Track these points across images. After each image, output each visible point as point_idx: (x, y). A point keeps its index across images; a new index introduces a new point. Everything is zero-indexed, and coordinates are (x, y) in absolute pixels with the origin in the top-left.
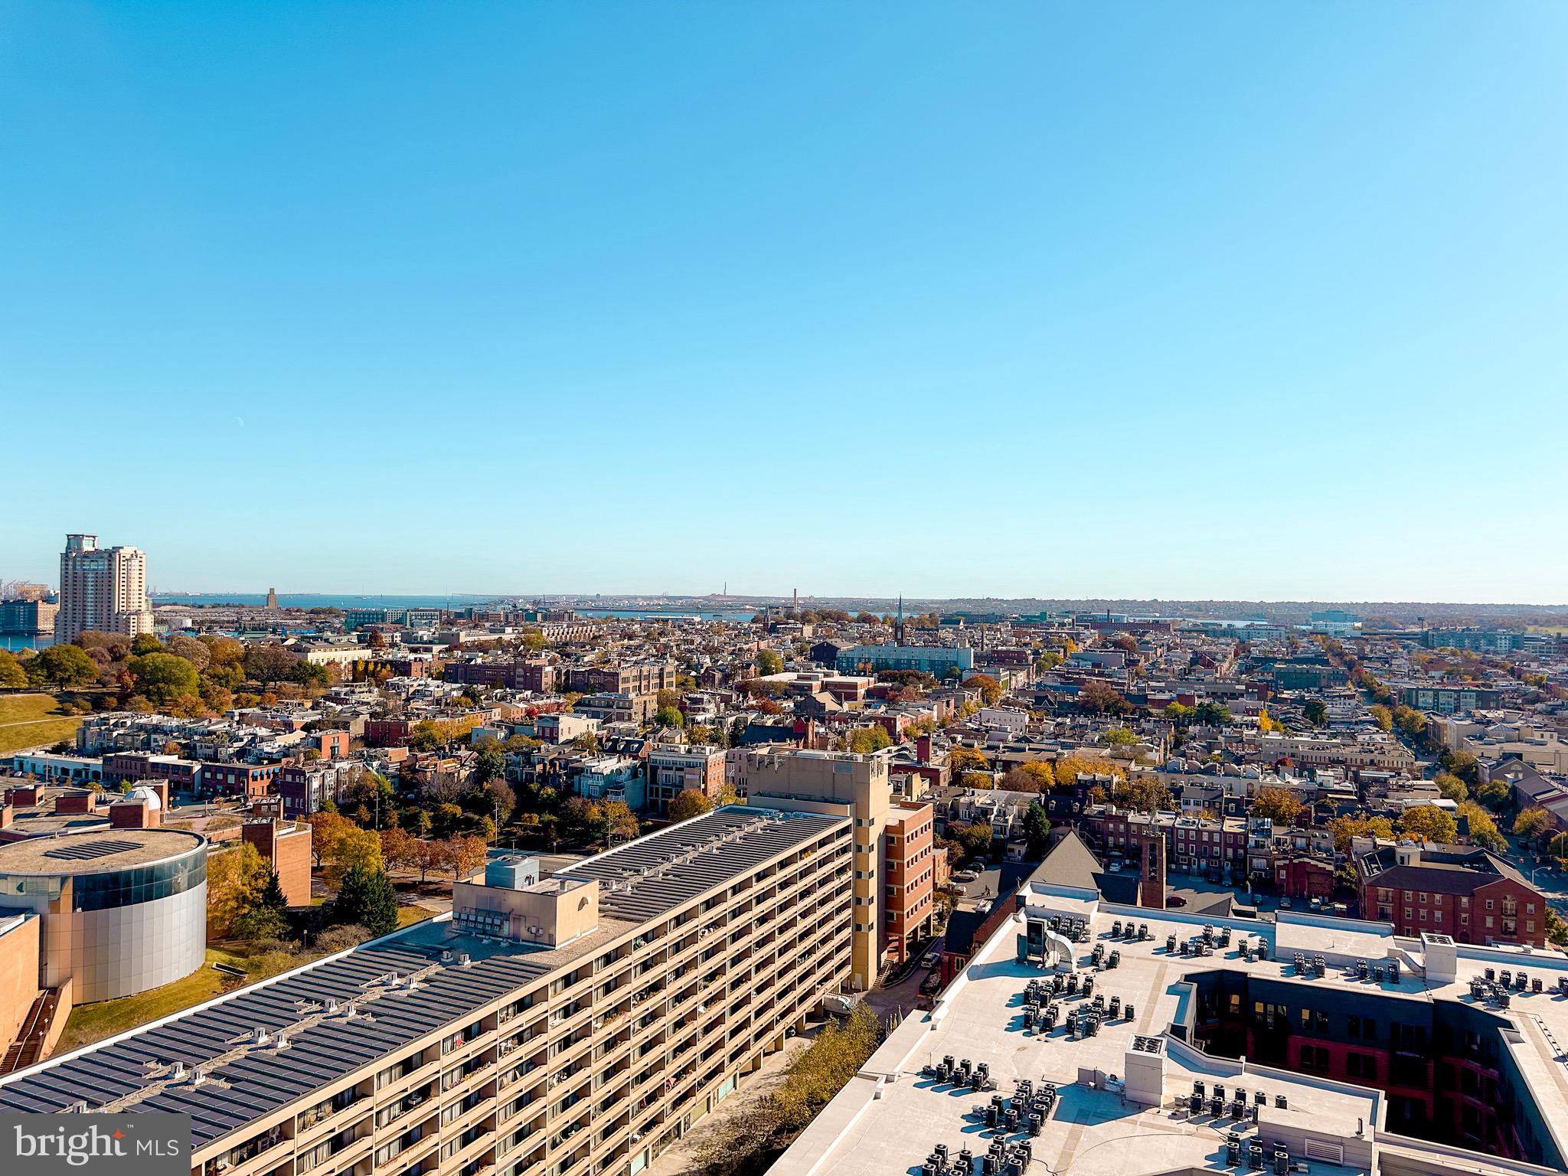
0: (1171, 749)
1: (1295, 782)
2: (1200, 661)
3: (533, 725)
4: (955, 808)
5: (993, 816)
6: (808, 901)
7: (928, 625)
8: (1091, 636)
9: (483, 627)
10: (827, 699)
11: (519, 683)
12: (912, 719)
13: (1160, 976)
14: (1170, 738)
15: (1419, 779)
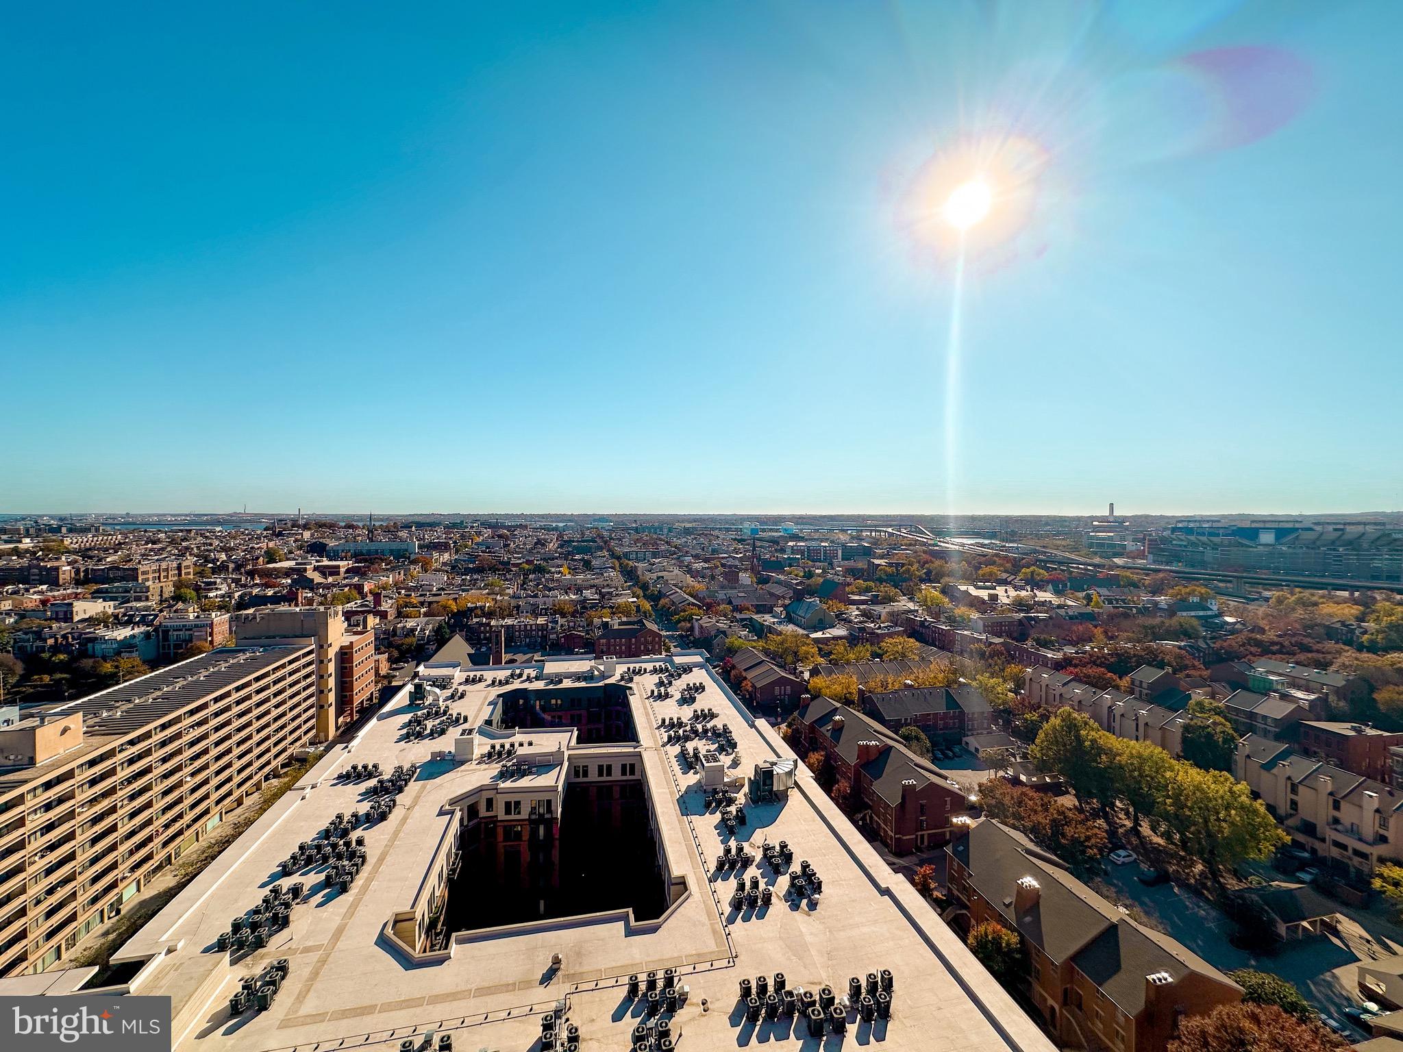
0: (519, 587)
1: (574, 597)
2: (540, 543)
3: (46, 610)
4: (395, 631)
5: (417, 632)
6: (280, 698)
7: (392, 529)
8: (487, 532)
10: (317, 578)
11: (34, 580)
12: (375, 584)
13: (486, 698)
14: (519, 582)
15: (625, 591)
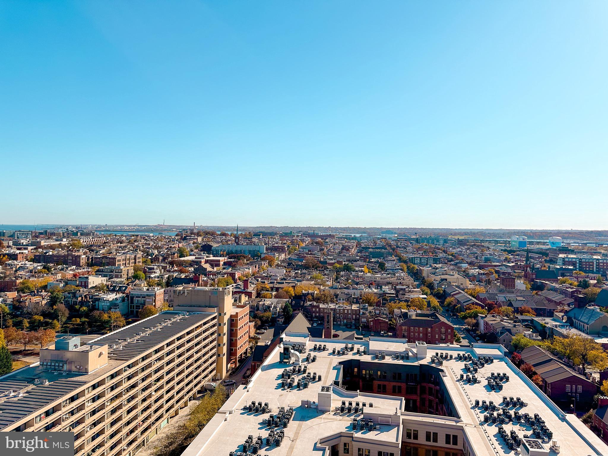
0: (335, 281)
1: (376, 291)
2: (345, 249)
3: (76, 281)
4: (258, 307)
5: (272, 309)
6: (198, 347)
7: (248, 237)
8: (308, 240)
9: (52, 239)
10: (208, 267)
11: (70, 263)
12: (242, 273)
13: (330, 363)
14: (334, 277)
15: (415, 288)
